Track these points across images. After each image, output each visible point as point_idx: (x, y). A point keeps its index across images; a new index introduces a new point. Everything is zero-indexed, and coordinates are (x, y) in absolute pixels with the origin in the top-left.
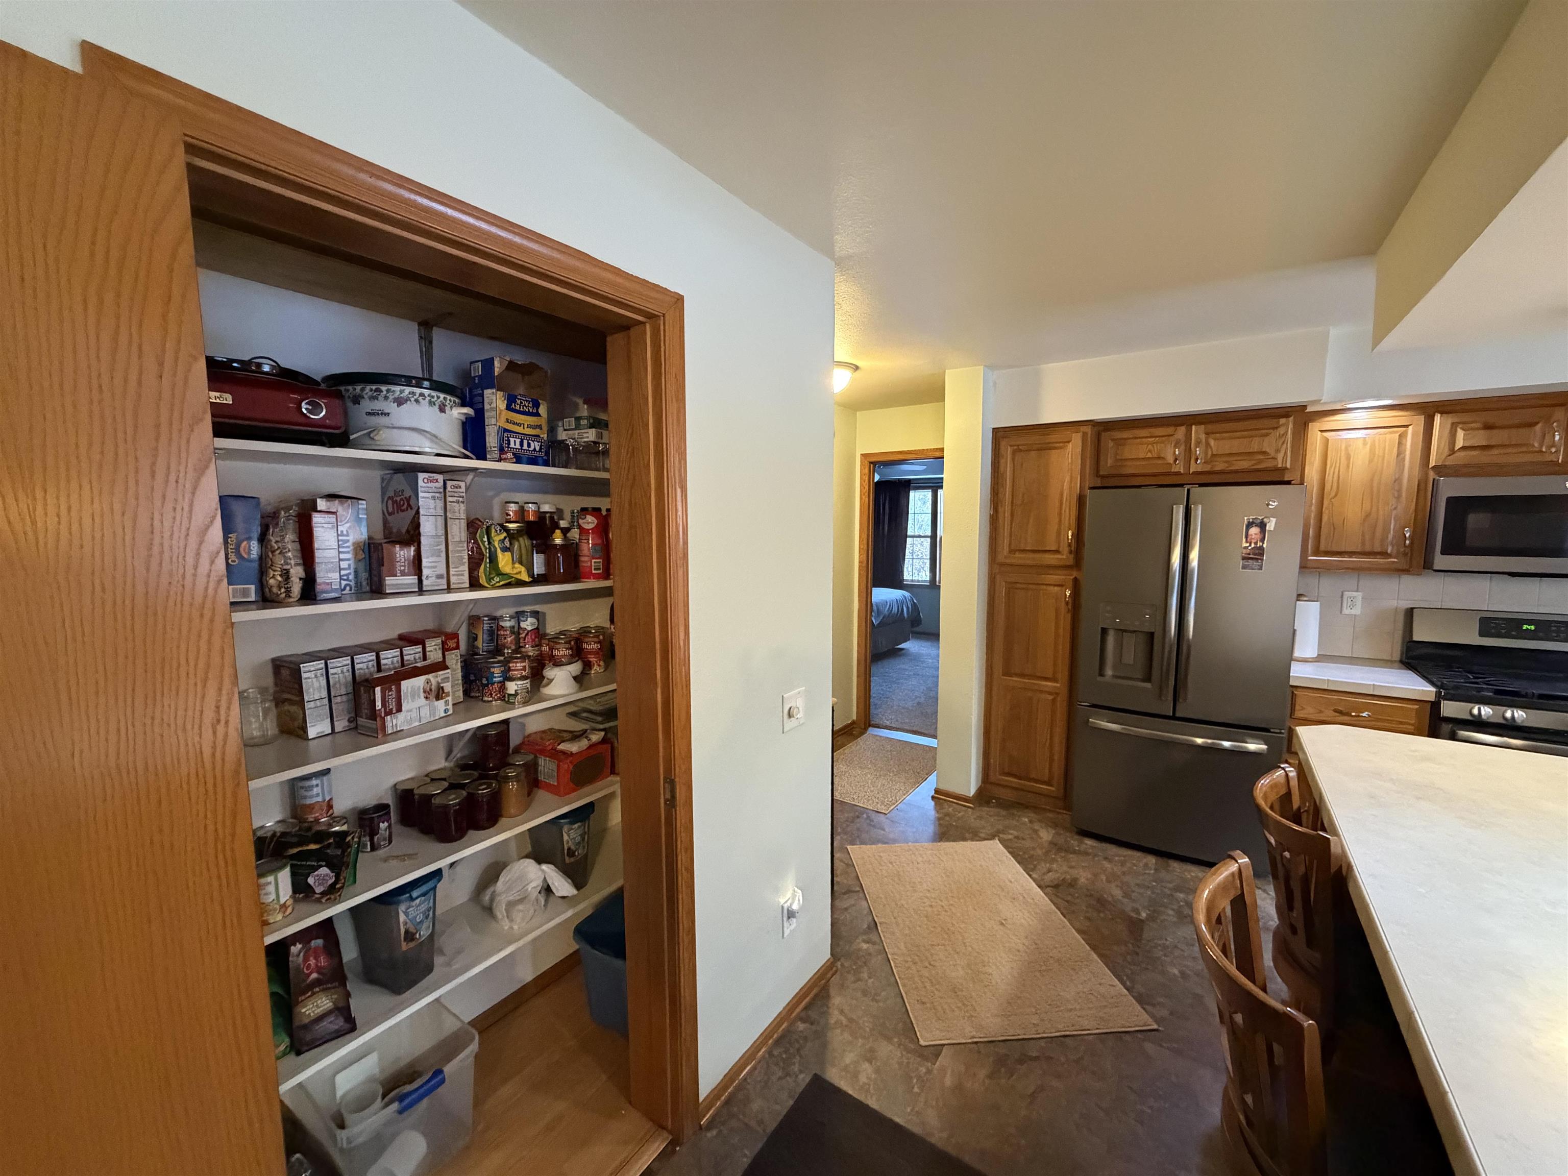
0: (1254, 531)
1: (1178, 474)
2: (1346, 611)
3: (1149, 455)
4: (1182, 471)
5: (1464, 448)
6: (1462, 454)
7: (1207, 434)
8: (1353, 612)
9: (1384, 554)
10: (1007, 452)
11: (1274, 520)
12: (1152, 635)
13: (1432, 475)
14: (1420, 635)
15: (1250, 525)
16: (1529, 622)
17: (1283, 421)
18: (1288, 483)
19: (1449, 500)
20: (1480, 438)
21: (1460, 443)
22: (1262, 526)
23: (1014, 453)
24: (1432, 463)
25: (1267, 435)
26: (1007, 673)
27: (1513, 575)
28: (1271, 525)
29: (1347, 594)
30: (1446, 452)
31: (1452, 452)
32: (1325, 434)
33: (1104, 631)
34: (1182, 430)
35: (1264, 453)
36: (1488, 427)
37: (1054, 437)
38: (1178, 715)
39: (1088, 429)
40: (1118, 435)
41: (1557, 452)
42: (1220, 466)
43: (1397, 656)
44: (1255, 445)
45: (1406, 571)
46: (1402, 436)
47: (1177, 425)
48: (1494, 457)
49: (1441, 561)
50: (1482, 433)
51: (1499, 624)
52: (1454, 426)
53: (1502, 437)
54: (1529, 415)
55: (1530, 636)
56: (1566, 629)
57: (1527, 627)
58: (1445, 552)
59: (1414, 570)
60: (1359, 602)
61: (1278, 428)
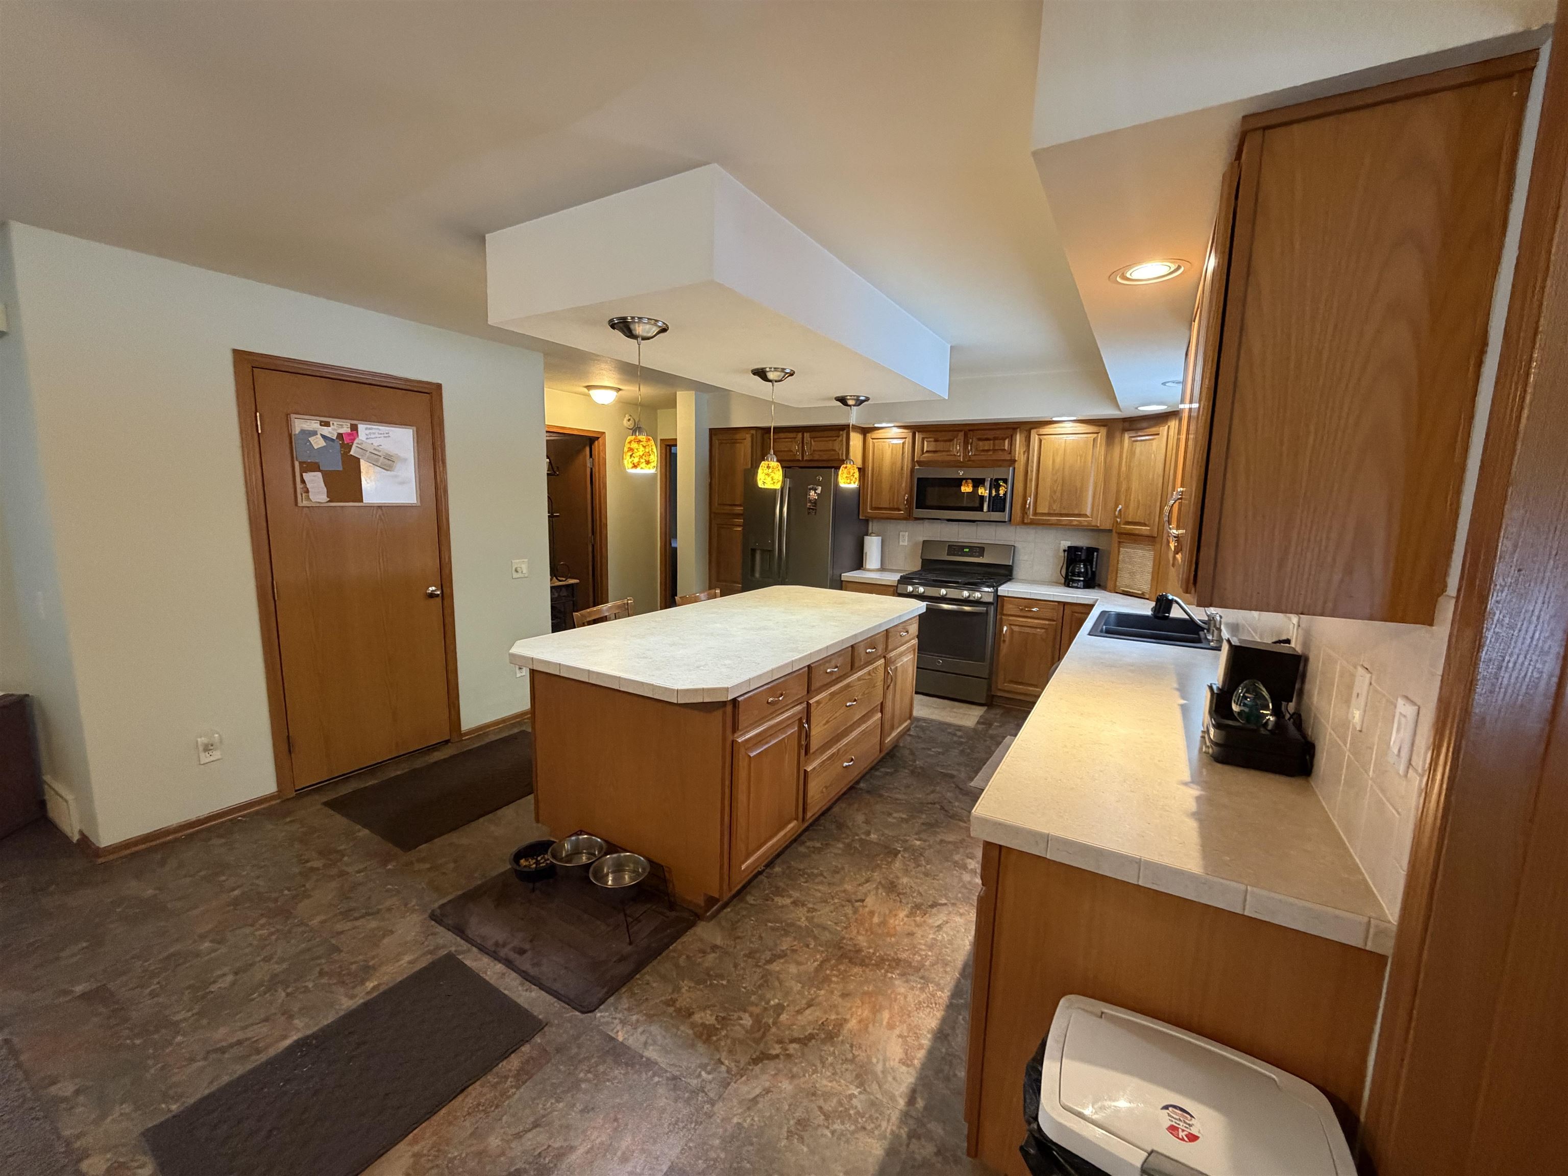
1: (798, 460)
2: (901, 543)
3: (787, 449)
4: (800, 459)
5: (927, 452)
6: (925, 454)
7: (811, 438)
8: (903, 544)
10: (716, 442)
11: (820, 488)
12: (772, 552)
13: (914, 465)
14: (929, 557)
16: (967, 547)
17: (841, 432)
19: (919, 479)
20: (933, 446)
21: (925, 450)
23: (720, 444)
24: (916, 459)
25: (835, 440)
27: (949, 520)
28: (820, 490)
29: (901, 533)
30: (922, 454)
32: (874, 440)
33: (754, 550)
34: (800, 435)
35: (834, 450)
36: (936, 441)
37: (738, 436)
39: (753, 432)
41: (960, 456)
42: (816, 457)
44: (829, 445)
45: (907, 519)
46: (904, 443)
47: (798, 432)
48: (938, 456)
49: (917, 512)
50: (933, 443)
51: (955, 548)
52: (923, 439)
53: (941, 446)
54: (949, 435)
55: (966, 555)
56: (980, 550)
57: (965, 550)
58: (918, 508)
59: (910, 518)
60: (906, 538)
61: (839, 437)
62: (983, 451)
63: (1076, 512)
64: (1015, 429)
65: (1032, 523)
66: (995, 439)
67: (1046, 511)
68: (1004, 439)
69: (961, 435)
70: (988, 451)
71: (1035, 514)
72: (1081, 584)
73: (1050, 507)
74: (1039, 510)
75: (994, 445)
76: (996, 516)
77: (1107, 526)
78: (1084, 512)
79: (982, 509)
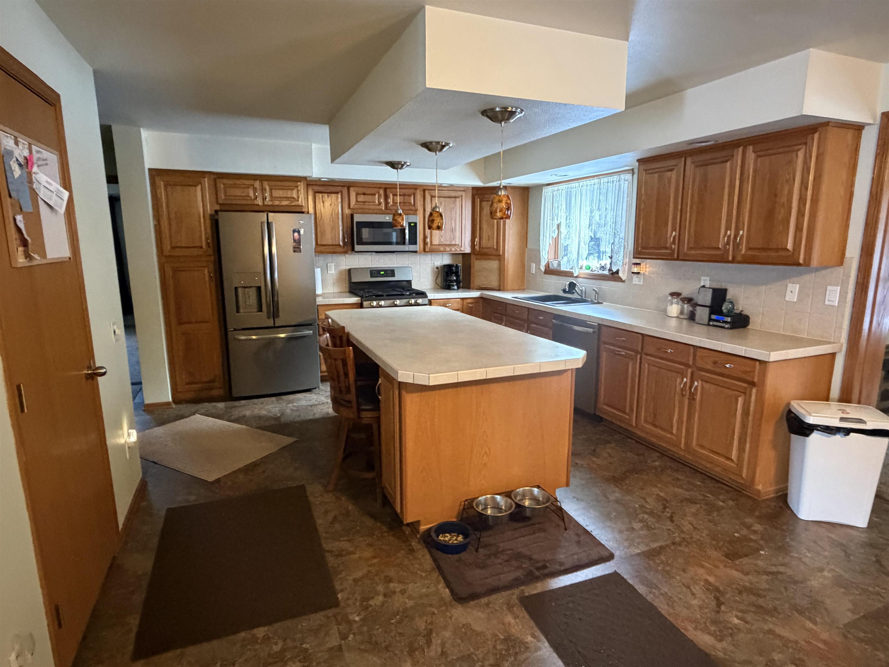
0: (296, 234)
1: (258, 205)
2: (329, 272)
3: (243, 194)
4: (260, 204)
5: (360, 202)
7: (269, 186)
8: (331, 272)
9: (339, 246)
11: (303, 230)
12: (259, 288)
14: (354, 280)
15: (294, 231)
16: (383, 271)
17: (299, 183)
18: (303, 213)
19: (357, 222)
20: (362, 198)
21: (357, 201)
22: (299, 232)
24: (350, 208)
25: (293, 189)
26: (180, 323)
27: (375, 252)
28: (302, 232)
29: (328, 265)
30: (355, 203)
33: (236, 289)
35: (294, 198)
38: (276, 325)
39: (209, 177)
40: (225, 181)
41: (382, 206)
42: (276, 203)
43: (347, 290)
44: (289, 194)
45: (345, 252)
48: (366, 206)
49: (358, 248)
50: (364, 196)
51: (375, 272)
52: (356, 192)
53: (366, 198)
54: (373, 190)
55: (383, 276)
56: (391, 272)
57: (382, 273)
58: (358, 244)
59: (349, 252)
60: (333, 268)
61: (297, 187)
62: (397, 203)
63: (454, 243)
64: (416, 189)
65: (432, 251)
66: (404, 195)
67: (437, 243)
68: (410, 196)
69: (382, 192)
70: (400, 203)
71: (431, 245)
72: (456, 287)
73: (440, 240)
74: (434, 243)
75: (404, 199)
76: (412, 248)
77: (468, 250)
78: (457, 243)
79: (404, 243)
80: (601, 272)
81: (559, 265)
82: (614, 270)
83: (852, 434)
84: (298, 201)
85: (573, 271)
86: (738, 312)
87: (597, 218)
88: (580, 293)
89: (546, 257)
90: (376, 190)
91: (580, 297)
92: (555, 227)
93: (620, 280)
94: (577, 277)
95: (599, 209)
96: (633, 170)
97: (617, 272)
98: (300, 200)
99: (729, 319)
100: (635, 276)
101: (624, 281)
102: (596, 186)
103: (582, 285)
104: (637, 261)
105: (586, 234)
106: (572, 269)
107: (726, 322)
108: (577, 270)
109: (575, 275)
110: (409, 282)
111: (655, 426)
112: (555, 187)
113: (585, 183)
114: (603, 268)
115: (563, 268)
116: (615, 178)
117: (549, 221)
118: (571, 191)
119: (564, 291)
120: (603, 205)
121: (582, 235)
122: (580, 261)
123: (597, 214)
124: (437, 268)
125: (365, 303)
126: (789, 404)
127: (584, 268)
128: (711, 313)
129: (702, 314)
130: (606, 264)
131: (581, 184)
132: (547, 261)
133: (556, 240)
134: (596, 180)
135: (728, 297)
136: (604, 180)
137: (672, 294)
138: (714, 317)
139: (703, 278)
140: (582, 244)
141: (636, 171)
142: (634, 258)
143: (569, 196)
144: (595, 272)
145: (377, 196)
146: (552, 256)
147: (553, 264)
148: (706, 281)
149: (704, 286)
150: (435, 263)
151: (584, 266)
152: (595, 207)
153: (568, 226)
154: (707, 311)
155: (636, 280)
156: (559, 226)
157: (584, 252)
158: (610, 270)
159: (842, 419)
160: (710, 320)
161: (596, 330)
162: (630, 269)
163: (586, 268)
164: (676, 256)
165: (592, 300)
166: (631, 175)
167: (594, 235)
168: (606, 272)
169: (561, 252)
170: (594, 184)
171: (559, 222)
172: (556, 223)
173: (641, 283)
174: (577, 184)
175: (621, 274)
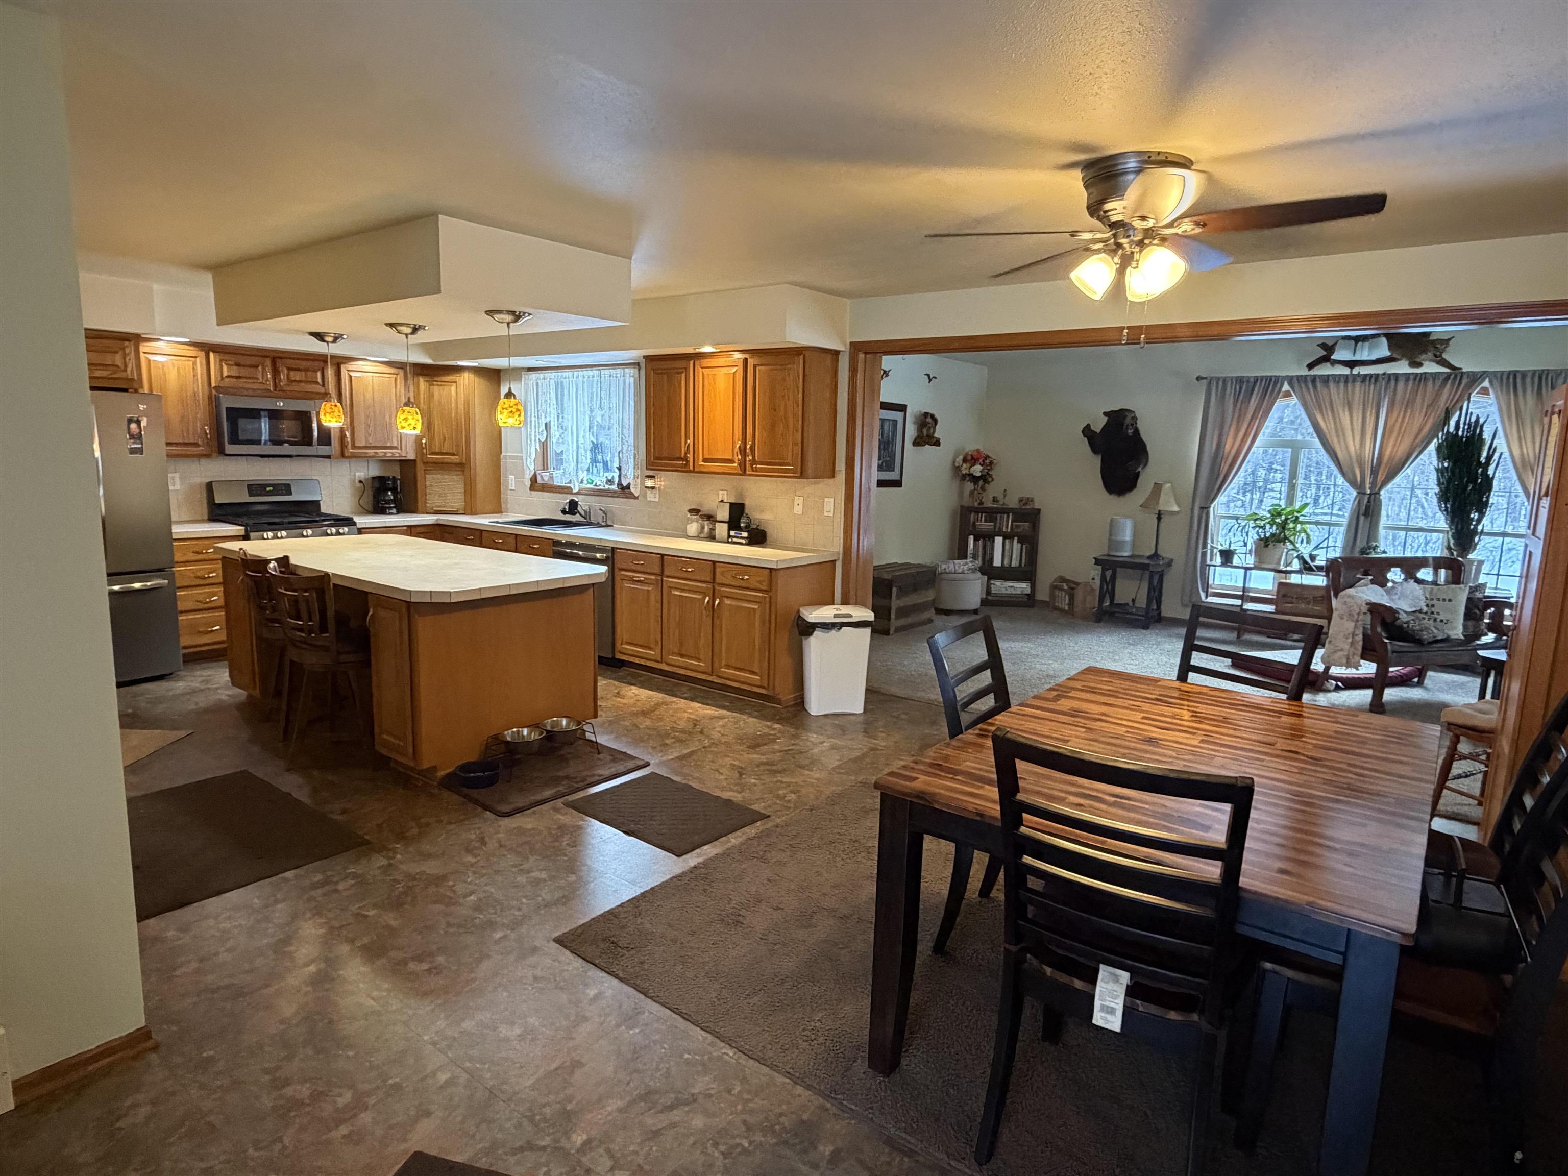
0: (133, 426)
5: (228, 377)
6: (227, 380)
8: (175, 488)
9: (196, 445)
11: (145, 419)
13: (214, 392)
14: (219, 500)
15: (130, 421)
16: (269, 485)
17: (127, 343)
19: (227, 408)
20: (235, 371)
21: (225, 374)
22: (138, 422)
24: (213, 385)
25: (116, 352)
27: (259, 456)
28: (143, 423)
30: (219, 379)
31: (222, 378)
32: (147, 356)
35: (117, 366)
36: (237, 365)
41: (270, 384)
43: (206, 517)
44: (109, 360)
45: (207, 456)
46: (194, 363)
48: (241, 383)
49: (230, 448)
50: (235, 368)
51: (255, 488)
52: (221, 361)
53: (244, 372)
54: (254, 360)
55: (272, 494)
56: (286, 488)
57: (268, 489)
58: (230, 443)
59: (215, 455)
60: (177, 481)
61: (123, 349)
62: (295, 381)
63: (389, 445)
65: (354, 456)
66: (306, 370)
67: (363, 444)
68: (316, 372)
69: (268, 362)
70: (300, 381)
71: (354, 447)
72: (394, 511)
73: (367, 441)
74: (357, 444)
75: (306, 375)
76: (323, 450)
77: (411, 456)
78: (395, 445)
79: (310, 443)
80: (607, 487)
81: (551, 478)
82: (625, 484)
83: (844, 628)
84: (125, 370)
85: (572, 486)
86: (755, 527)
87: (599, 419)
88: (583, 513)
89: (532, 468)
90: (260, 359)
91: (582, 519)
92: (543, 427)
93: (633, 497)
94: (576, 494)
95: (601, 408)
96: (638, 364)
97: (628, 487)
98: (129, 369)
99: (745, 534)
100: (649, 491)
101: (637, 498)
102: (595, 379)
103: (584, 503)
104: (651, 473)
105: (587, 439)
106: (570, 482)
107: (742, 538)
108: (577, 484)
109: (575, 491)
110: (316, 504)
111: (682, 656)
112: (541, 375)
113: (581, 373)
114: (610, 482)
115: (557, 482)
116: (619, 371)
117: (533, 419)
118: (562, 382)
119: (564, 512)
120: (605, 402)
121: (581, 440)
122: (580, 472)
123: (598, 414)
124: (361, 482)
125: (252, 534)
126: (799, 611)
127: (585, 482)
128: (730, 529)
129: (722, 530)
130: (613, 477)
131: (576, 373)
132: (532, 473)
133: (544, 445)
134: (595, 372)
135: (747, 511)
136: (606, 372)
137: (691, 511)
138: (732, 533)
139: (721, 492)
140: (582, 451)
141: (643, 365)
142: (647, 469)
143: (559, 386)
144: (601, 487)
145: (260, 368)
146: (541, 467)
147: (542, 477)
148: (723, 495)
149: (722, 501)
150: (357, 474)
151: (585, 479)
152: (596, 405)
153: (561, 426)
154: (726, 526)
155: (651, 496)
156: (547, 426)
157: (586, 461)
158: (620, 484)
159: (836, 616)
160: (729, 536)
161: (610, 555)
162: (643, 483)
163: (588, 483)
164: (691, 468)
165: (598, 523)
166: (637, 370)
167: (597, 439)
168: (614, 487)
169: (551, 463)
170: (593, 377)
171: (548, 420)
172: (543, 421)
173: (657, 500)
174: (571, 374)
175: (632, 490)
